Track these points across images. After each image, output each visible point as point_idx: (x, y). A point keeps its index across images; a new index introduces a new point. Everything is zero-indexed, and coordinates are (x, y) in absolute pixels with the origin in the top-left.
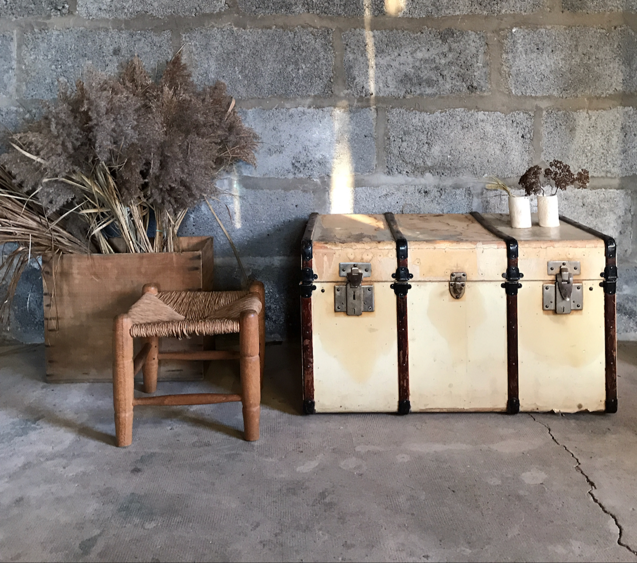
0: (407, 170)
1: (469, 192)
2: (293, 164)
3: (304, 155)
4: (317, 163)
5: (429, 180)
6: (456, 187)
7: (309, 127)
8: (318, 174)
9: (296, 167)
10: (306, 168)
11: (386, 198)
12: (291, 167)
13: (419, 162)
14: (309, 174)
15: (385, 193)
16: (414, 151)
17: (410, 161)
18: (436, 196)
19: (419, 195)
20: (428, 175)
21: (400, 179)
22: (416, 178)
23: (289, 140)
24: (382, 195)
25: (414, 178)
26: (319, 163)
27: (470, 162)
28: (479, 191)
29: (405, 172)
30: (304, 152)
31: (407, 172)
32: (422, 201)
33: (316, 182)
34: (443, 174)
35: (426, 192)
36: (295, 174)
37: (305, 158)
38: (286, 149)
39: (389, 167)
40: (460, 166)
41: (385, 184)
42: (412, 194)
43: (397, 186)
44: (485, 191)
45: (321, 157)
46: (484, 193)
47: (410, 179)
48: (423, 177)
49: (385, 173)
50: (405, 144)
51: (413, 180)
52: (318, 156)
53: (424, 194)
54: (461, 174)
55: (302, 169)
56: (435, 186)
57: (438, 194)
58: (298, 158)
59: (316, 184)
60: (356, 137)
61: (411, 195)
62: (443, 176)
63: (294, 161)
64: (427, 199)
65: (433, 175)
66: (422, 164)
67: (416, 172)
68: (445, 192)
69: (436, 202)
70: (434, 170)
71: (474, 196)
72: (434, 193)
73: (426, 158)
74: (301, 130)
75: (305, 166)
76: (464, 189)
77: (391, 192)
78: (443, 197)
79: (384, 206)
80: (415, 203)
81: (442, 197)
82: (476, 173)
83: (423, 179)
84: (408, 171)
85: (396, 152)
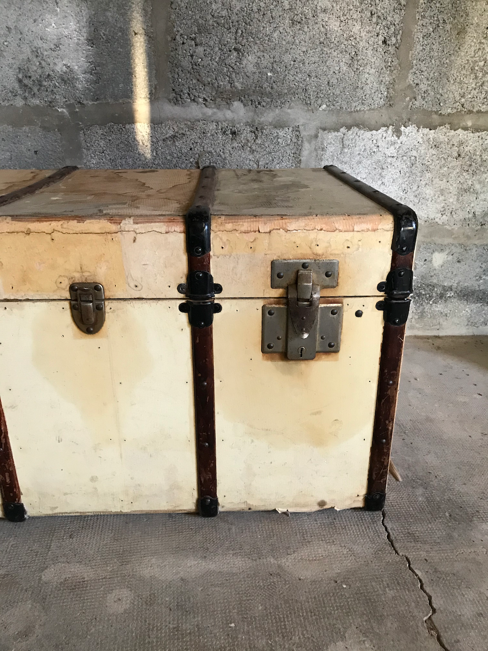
0: (204, 96)
1: (298, 133)
2: (20, 81)
3: (35, 65)
4: (60, 80)
5: (238, 112)
6: (279, 125)
7: (39, 13)
8: (64, 100)
9: (26, 86)
10: (42, 88)
11: (174, 141)
12: (17, 85)
13: (224, 83)
14: (50, 99)
15: (171, 133)
16: (215, 64)
17: (209, 80)
18: (249, 139)
19: (224, 138)
20: (237, 104)
21: (195, 111)
22: (218, 109)
23: (6, 36)
24: (167, 136)
25: (215, 110)
26: (63, 80)
27: (301, 85)
28: (313, 132)
29: (201, 100)
30: (35, 59)
31: (205, 100)
32: (229, 147)
33: (62, 112)
34: (259, 103)
35: (233, 133)
36: (25, 98)
37: (39, 71)
38: (5, 54)
39: (176, 90)
40: (286, 91)
41: (172, 119)
42: (212, 135)
43: (189, 123)
44: (320, 131)
45: (64, 69)
46: (319, 135)
47: (209, 112)
48: (229, 109)
49: (170, 101)
50: (200, 49)
51: (214, 113)
52: (60, 68)
53: (231, 135)
54: (287, 105)
55: (35, 89)
56: (247, 124)
57: (251, 137)
58: (26, 69)
59: (61, 117)
60: (120, 34)
61: (211, 137)
62: (259, 106)
63: (20, 76)
64: (235, 145)
65: (245, 105)
66: (228, 87)
67: (219, 100)
68: (262, 133)
69: (249, 149)
70: (246, 96)
71: (305, 139)
72: (246, 134)
73: (234, 75)
74: (25, 18)
75: (41, 85)
76: (291, 129)
77: (181, 132)
78: (259, 141)
79: (170, 155)
80: (218, 150)
81: (257, 141)
82: (309, 102)
83: (229, 112)
84: (207, 98)
85: (186, 63)
